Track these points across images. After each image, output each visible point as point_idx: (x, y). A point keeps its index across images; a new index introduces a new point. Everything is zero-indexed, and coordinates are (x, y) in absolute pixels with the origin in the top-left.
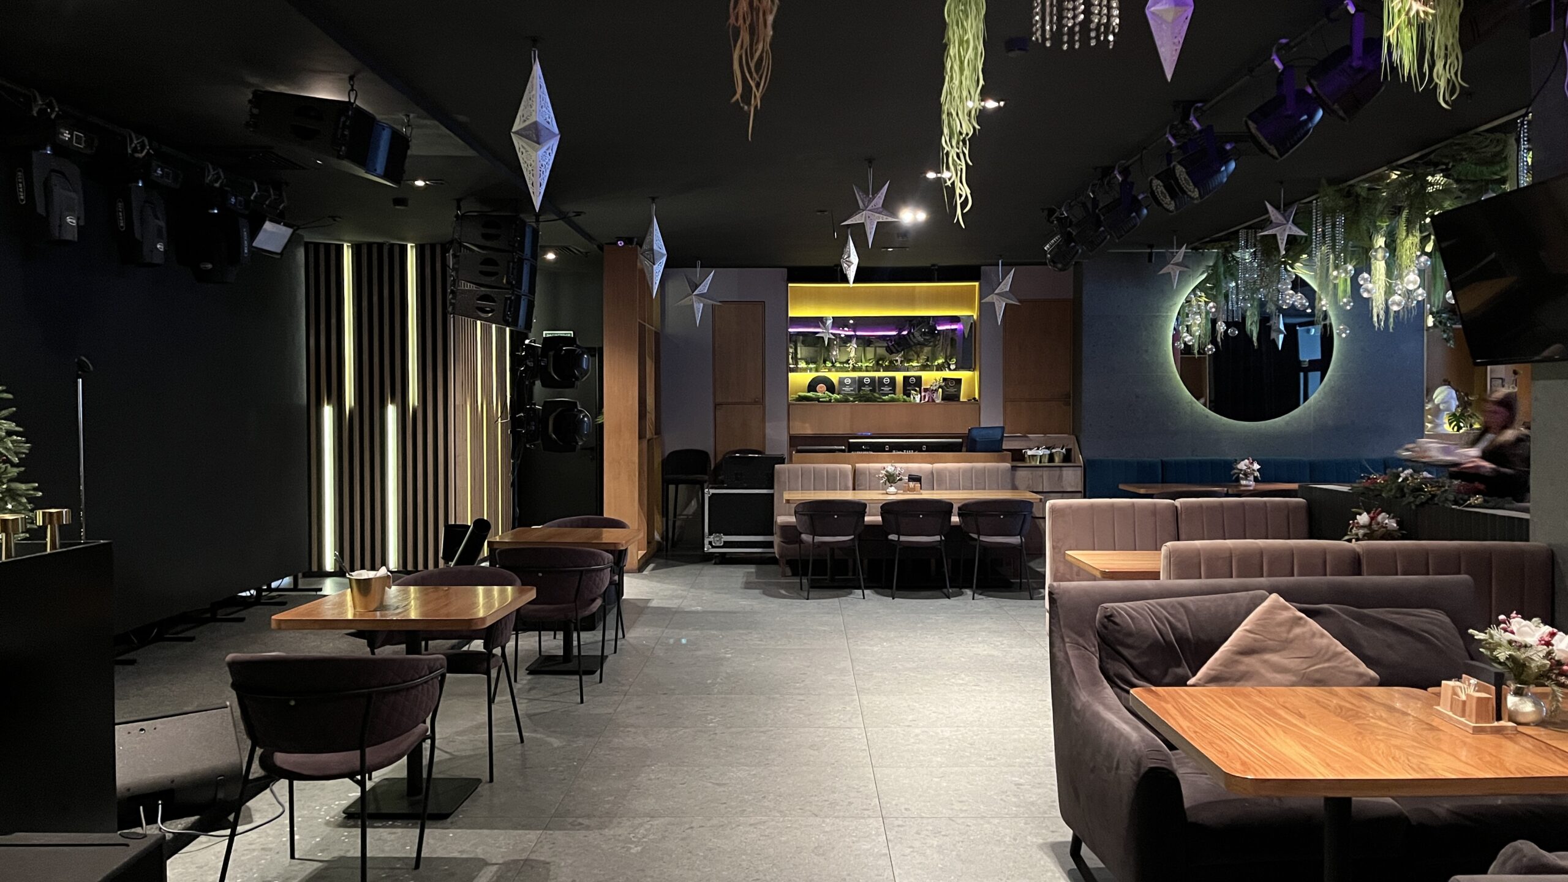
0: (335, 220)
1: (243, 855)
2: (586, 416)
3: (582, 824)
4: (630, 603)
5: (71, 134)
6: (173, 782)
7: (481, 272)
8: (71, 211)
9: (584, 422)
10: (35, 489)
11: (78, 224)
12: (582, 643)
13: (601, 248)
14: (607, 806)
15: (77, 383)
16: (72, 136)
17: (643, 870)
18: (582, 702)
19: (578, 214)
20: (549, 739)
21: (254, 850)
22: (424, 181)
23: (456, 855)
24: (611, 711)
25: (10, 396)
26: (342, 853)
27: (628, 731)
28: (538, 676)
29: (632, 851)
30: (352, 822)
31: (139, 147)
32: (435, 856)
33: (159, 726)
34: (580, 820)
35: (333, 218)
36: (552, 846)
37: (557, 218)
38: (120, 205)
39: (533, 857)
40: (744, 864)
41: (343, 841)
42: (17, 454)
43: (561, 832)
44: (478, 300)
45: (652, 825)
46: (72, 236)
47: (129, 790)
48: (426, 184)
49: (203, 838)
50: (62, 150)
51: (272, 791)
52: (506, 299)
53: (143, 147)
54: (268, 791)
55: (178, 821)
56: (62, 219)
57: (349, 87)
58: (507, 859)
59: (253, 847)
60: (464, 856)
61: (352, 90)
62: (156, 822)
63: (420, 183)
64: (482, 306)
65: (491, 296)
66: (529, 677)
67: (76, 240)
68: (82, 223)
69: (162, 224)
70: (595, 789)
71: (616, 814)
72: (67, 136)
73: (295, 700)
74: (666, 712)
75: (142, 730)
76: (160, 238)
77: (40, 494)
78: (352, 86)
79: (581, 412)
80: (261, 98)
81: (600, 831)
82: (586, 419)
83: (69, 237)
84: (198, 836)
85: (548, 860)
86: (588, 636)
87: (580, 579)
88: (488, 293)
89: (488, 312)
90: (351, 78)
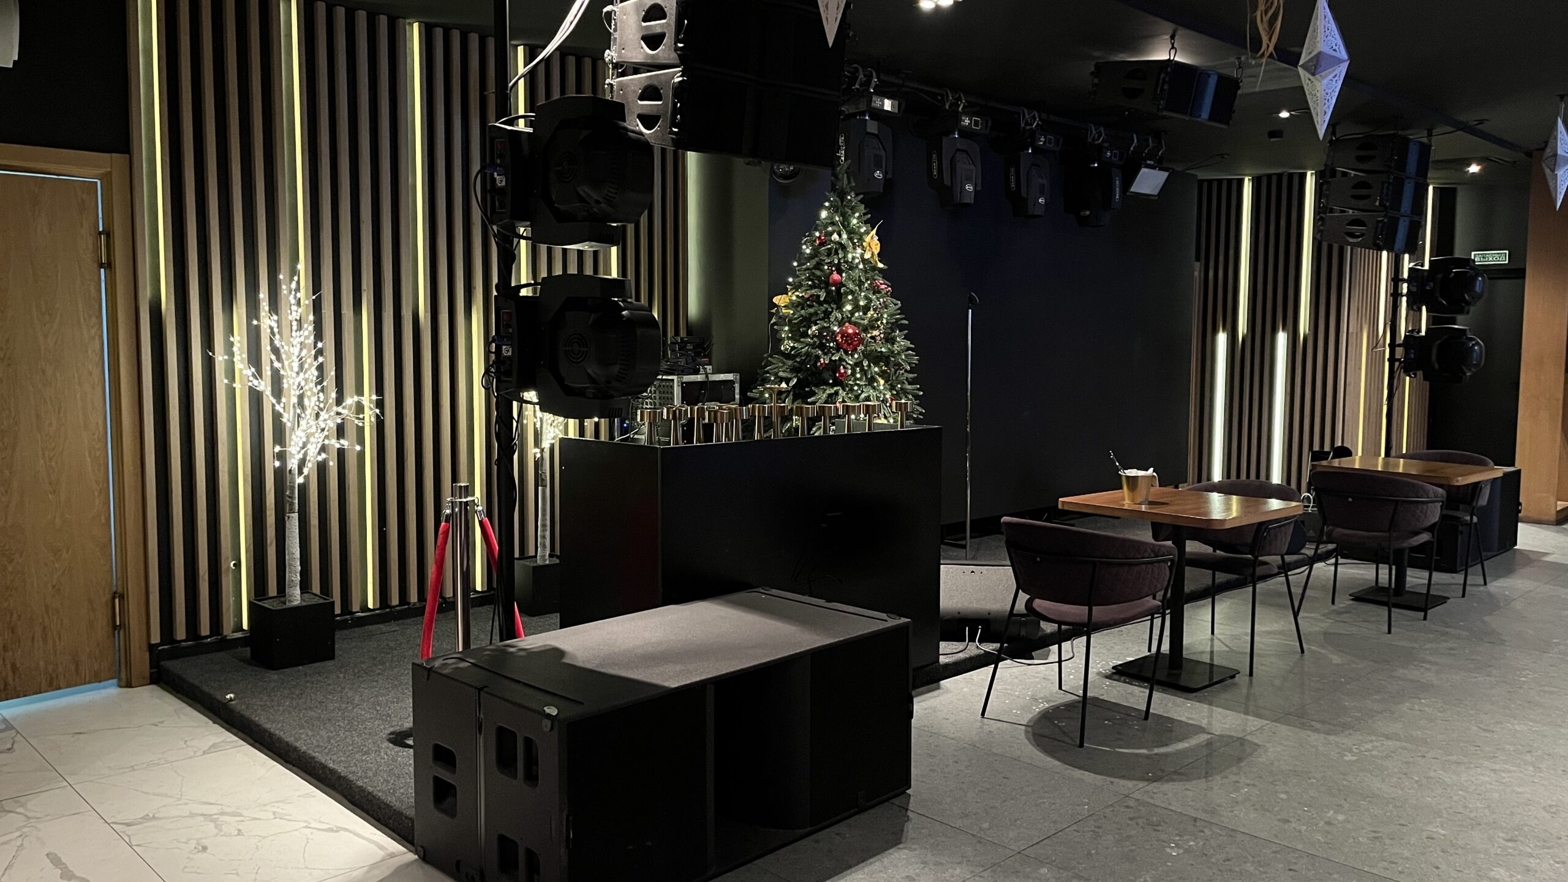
0: (1223, 158)
1: (1029, 678)
2: (1477, 344)
3: (1313, 726)
4: (1524, 554)
5: (970, 120)
6: (989, 614)
7: (1354, 197)
8: (969, 180)
9: (1475, 350)
10: (918, 389)
11: (975, 189)
12: (1432, 582)
13: (1529, 154)
14: (1349, 719)
15: (968, 312)
16: (971, 122)
17: (1344, 774)
18: (1389, 632)
19: (1481, 122)
20: (1331, 656)
21: (1037, 677)
22: (1289, 111)
23: (1183, 719)
24: (1416, 646)
25: (907, 322)
26: (1096, 695)
27: (1421, 666)
28: (1361, 603)
29: (1346, 758)
30: (1116, 677)
31: (1030, 120)
32: (1166, 715)
33: (984, 572)
34: (1313, 723)
35: (1222, 156)
36: (1271, 734)
37: (1455, 129)
38: (1012, 170)
39: (1249, 738)
40: (1455, 798)
41: (1103, 688)
42: (909, 364)
43: (1287, 727)
44: (1349, 224)
45: (1382, 744)
46: (970, 200)
47: (959, 613)
48: (1291, 114)
49: (1008, 661)
50: (965, 133)
51: (1072, 644)
52: (1379, 222)
53: (1034, 118)
54: (1069, 642)
55: (991, 644)
56: (963, 188)
57: (1170, 46)
58: (1223, 733)
59: (1038, 675)
60: (1191, 722)
61: (1173, 47)
62: (975, 642)
63: (1284, 114)
64: (1352, 231)
65: (1362, 221)
66: (1351, 602)
67: (972, 202)
68: (979, 188)
69: (1045, 182)
70: (1346, 704)
71: (1353, 727)
72: (967, 121)
73: (1040, 557)
74: (1479, 658)
75: (973, 572)
76: (1042, 194)
77: (922, 393)
78: (1173, 44)
79: (1473, 339)
80: (1101, 69)
81: (1326, 736)
82: (1476, 348)
83: (967, 201)
84: (1006, 659)
85: (1261, 744)
86: (1443, 577)
87: (1395, 510)
88: (1359, 217)
89: (1358, 237)
90: (1172, 37)
